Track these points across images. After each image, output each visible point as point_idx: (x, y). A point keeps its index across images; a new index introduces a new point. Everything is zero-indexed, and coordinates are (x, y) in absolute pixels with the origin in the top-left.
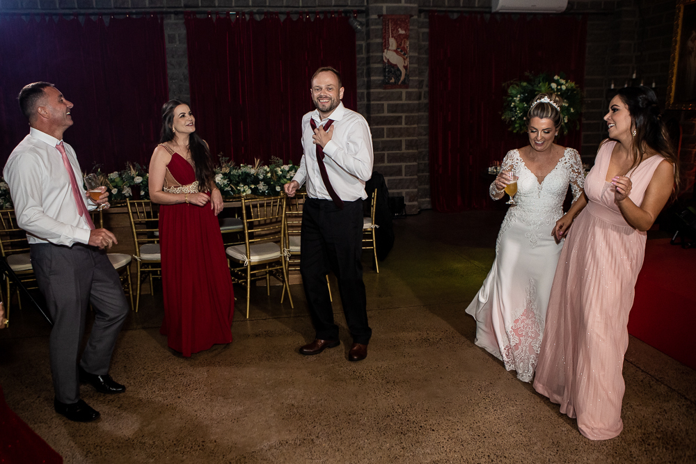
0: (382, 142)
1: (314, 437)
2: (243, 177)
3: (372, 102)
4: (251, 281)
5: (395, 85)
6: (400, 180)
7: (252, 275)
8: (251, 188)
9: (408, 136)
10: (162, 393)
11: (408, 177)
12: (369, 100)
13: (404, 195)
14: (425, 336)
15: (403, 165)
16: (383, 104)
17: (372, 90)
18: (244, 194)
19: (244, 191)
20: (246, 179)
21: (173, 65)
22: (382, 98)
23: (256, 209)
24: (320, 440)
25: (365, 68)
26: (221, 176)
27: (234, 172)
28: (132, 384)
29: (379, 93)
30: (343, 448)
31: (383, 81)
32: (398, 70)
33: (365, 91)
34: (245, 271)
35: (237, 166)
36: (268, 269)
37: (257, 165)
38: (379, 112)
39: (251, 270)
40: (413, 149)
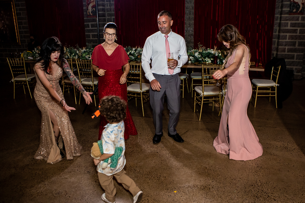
0: (285, 42)
1: (211, 187)
2: (208, 54)
3: (282, 22)
4: (203, 103)
5: (296, 13)
6: (293, 61)
7: (204, 101)
8: (211, 60)
9: (300, 40)
10: (151, 149)
11: (298, 61)
12: (280, 20)
13: (294, 69)
14: (286, 146)
15: (296, 54)
16: (288, 23)
17: (283, 16)
18: (208, 62)
19: (208, 61)
20: (209, 55)
21: (188, 2)
22: (288, 19)
23: (212, 70)
24: (214, 189)
25: (280, 4)
26: (198, 53)
27: (204, 52)
28: (141, 142)
29: (286, 17)
30: (223, 197)
31: (289, 11)
32: (299, 5)
33: (279, 16)
34: (201, 98)
35: (206, 49)
36: (214, 99)
37: (215, 49)
38: (285, 26)
39: (204, 99)
40: (302, 46)
